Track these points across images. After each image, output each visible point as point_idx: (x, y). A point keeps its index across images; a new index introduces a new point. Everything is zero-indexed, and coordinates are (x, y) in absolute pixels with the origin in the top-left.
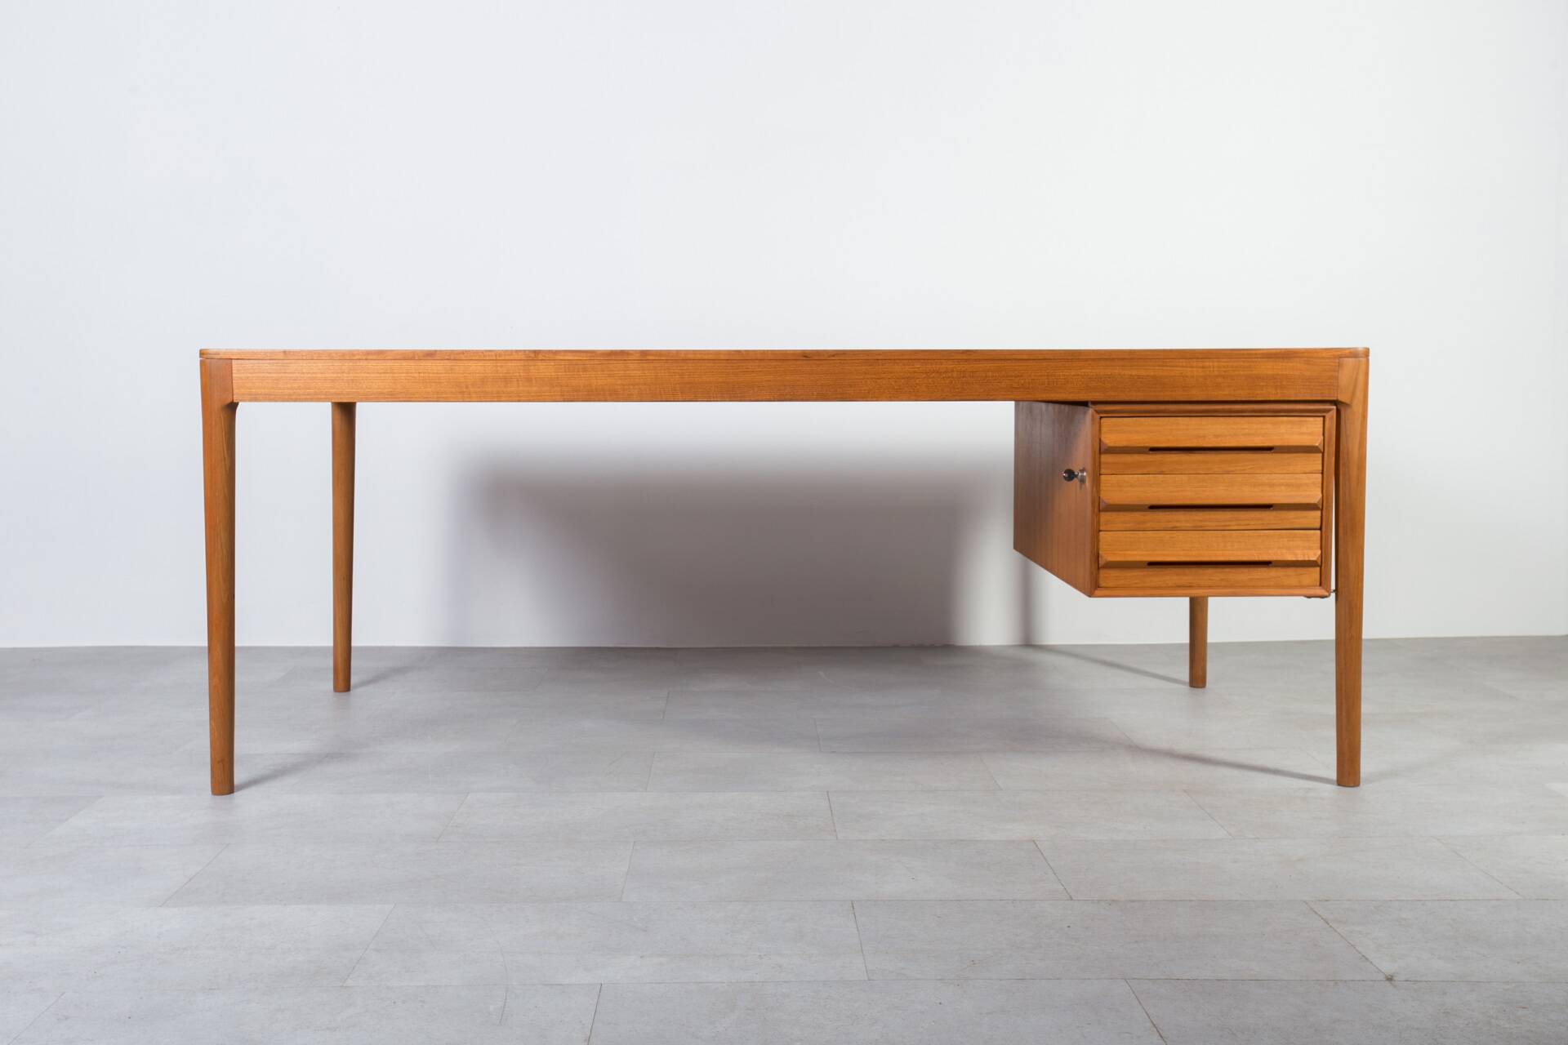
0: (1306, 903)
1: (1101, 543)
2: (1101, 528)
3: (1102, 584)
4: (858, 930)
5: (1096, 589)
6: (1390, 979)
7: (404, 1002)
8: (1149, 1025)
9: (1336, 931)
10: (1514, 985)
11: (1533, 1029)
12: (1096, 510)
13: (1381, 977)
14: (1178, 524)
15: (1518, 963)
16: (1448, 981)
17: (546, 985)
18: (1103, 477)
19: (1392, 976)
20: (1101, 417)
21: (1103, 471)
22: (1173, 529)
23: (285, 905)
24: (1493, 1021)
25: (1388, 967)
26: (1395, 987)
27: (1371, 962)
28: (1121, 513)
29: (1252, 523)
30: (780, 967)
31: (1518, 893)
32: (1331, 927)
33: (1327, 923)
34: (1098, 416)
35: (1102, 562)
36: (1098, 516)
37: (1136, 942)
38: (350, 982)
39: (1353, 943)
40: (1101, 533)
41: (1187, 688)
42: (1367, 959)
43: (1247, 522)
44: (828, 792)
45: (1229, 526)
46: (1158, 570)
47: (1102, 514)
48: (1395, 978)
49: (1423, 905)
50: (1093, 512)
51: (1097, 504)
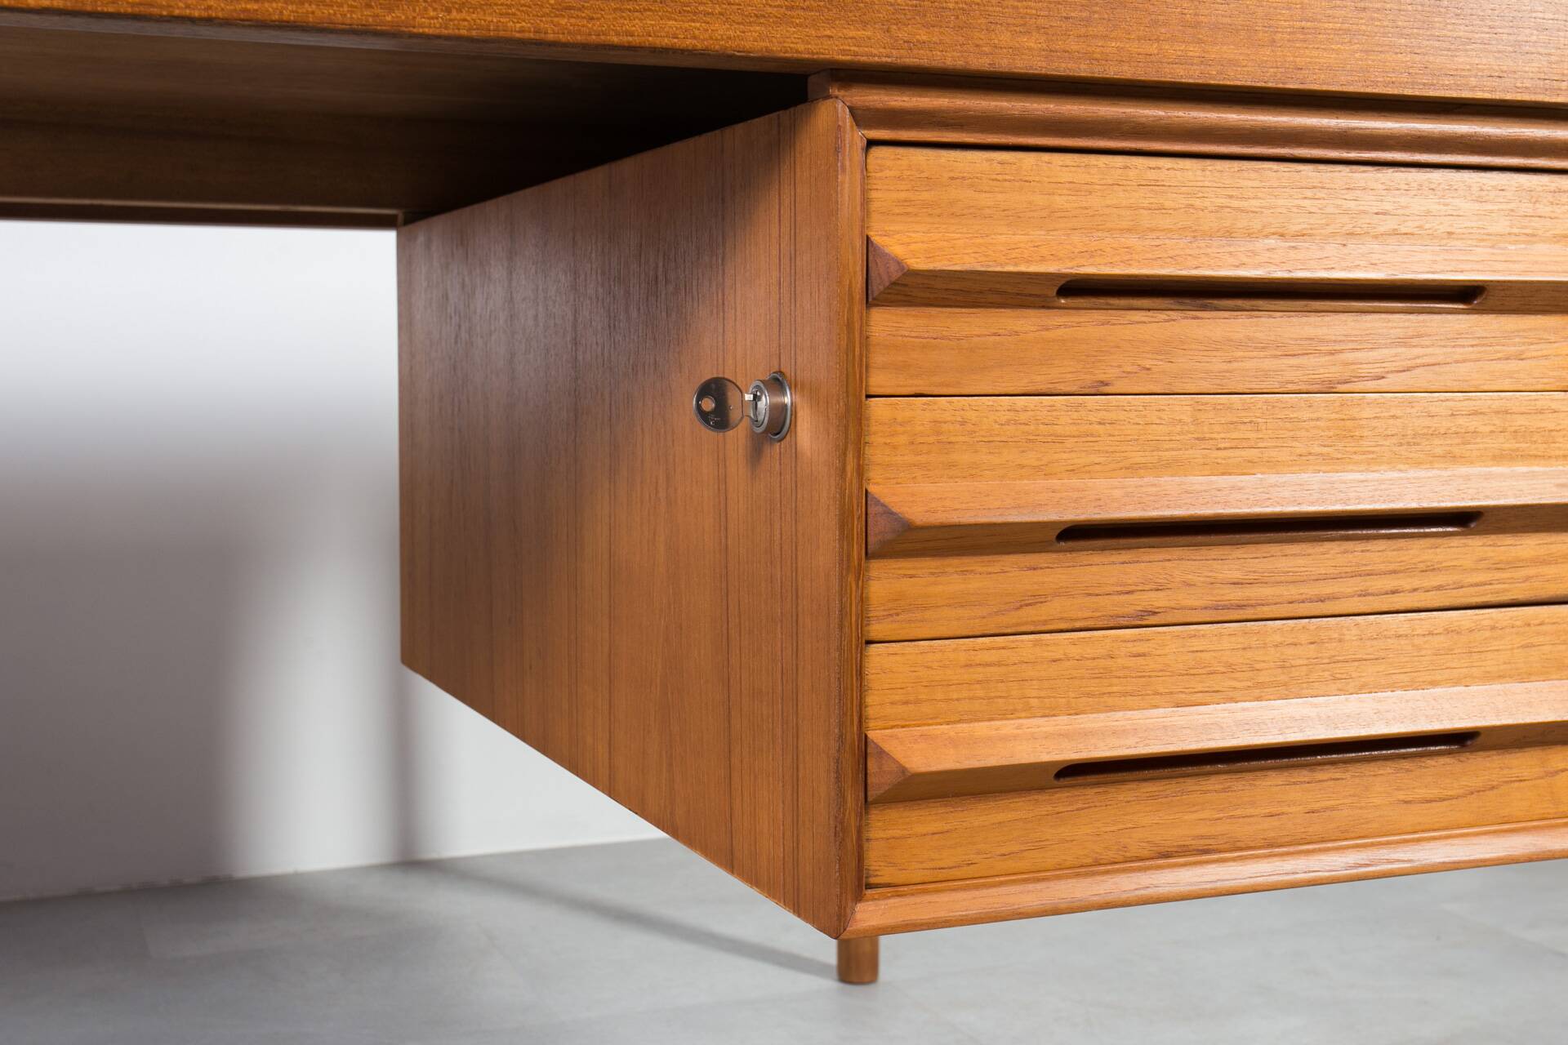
1: (871, 699)
2: (876, 630)
3: (879, 866)
5: (859, 898)
12: (857, 551)
14: (1158, 600)
18: (878, 409)
20: (872, 143)
21: (878, 381)
22: (1140, 621)
28: (954, 562)
29: (1405, 583)
34: (859, 136)
35: (880, 780)
36: (861, 574)
40: (874, 649)
41: (831, 984)
43: (1389, 583)
45: (1333, 598)
46: (1091, 792)
47: (877, 568)
50: (844, 560)
51: (858, 526)
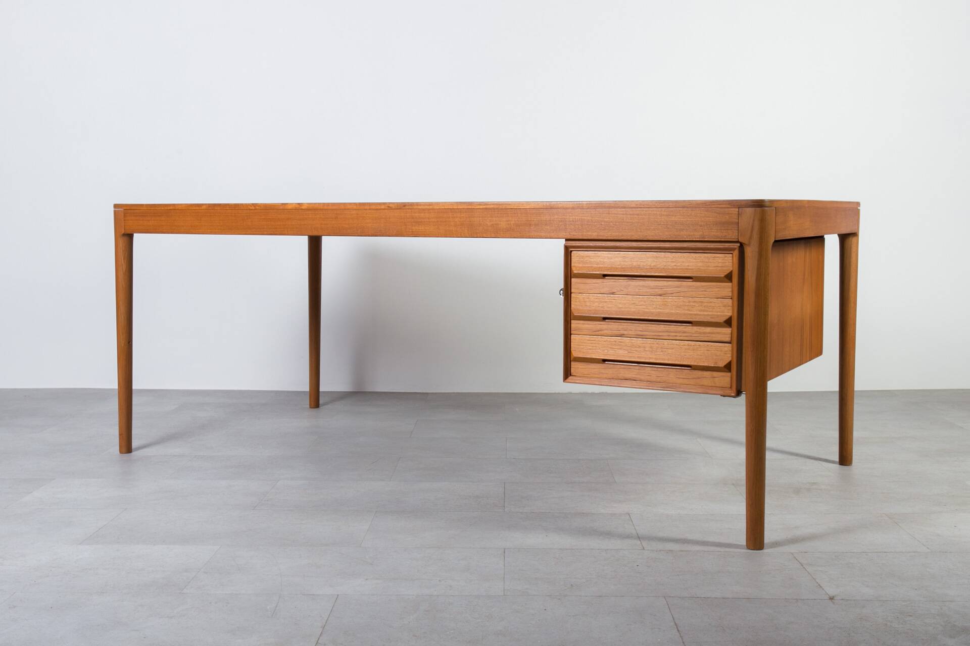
0: (792, 554)
1: (572, 344)
2: (573, 332)
3: (573, 373)
4: (504, 566)
6: (832, 598)
7: (216, 603)
8: (673, 624)
9: (806, 570)
10: (909, 603)
11: (912, 628)
13: (827, 597)
14: (626, 332)
15: (916, 589)
16: (867, 600)
17: (304, 595)
18: (573, 295)
19: (834, 597)
21: (573, 290)
22: (622, 336)
23: (154, 545)
24: (889, 624)
25: (831, 591)
26: (834, 603)
27: (823, 589)
28: (586, 322)
29: (679, 334)
30: (451, 586)
31: (928, 548)
32: (804, 568)
33: (802, 565)
35: (572, 357)
37: (678, 575)
38: (185, 591)
39: (814, 577)
40: (572, 336)
42: (821, 587)
43: (675, 334)
44: (505, 483)
45: (662, 336)
47: (573, 322)
48: (835, 598)
49: (867, 555)
51: (569, 315)
